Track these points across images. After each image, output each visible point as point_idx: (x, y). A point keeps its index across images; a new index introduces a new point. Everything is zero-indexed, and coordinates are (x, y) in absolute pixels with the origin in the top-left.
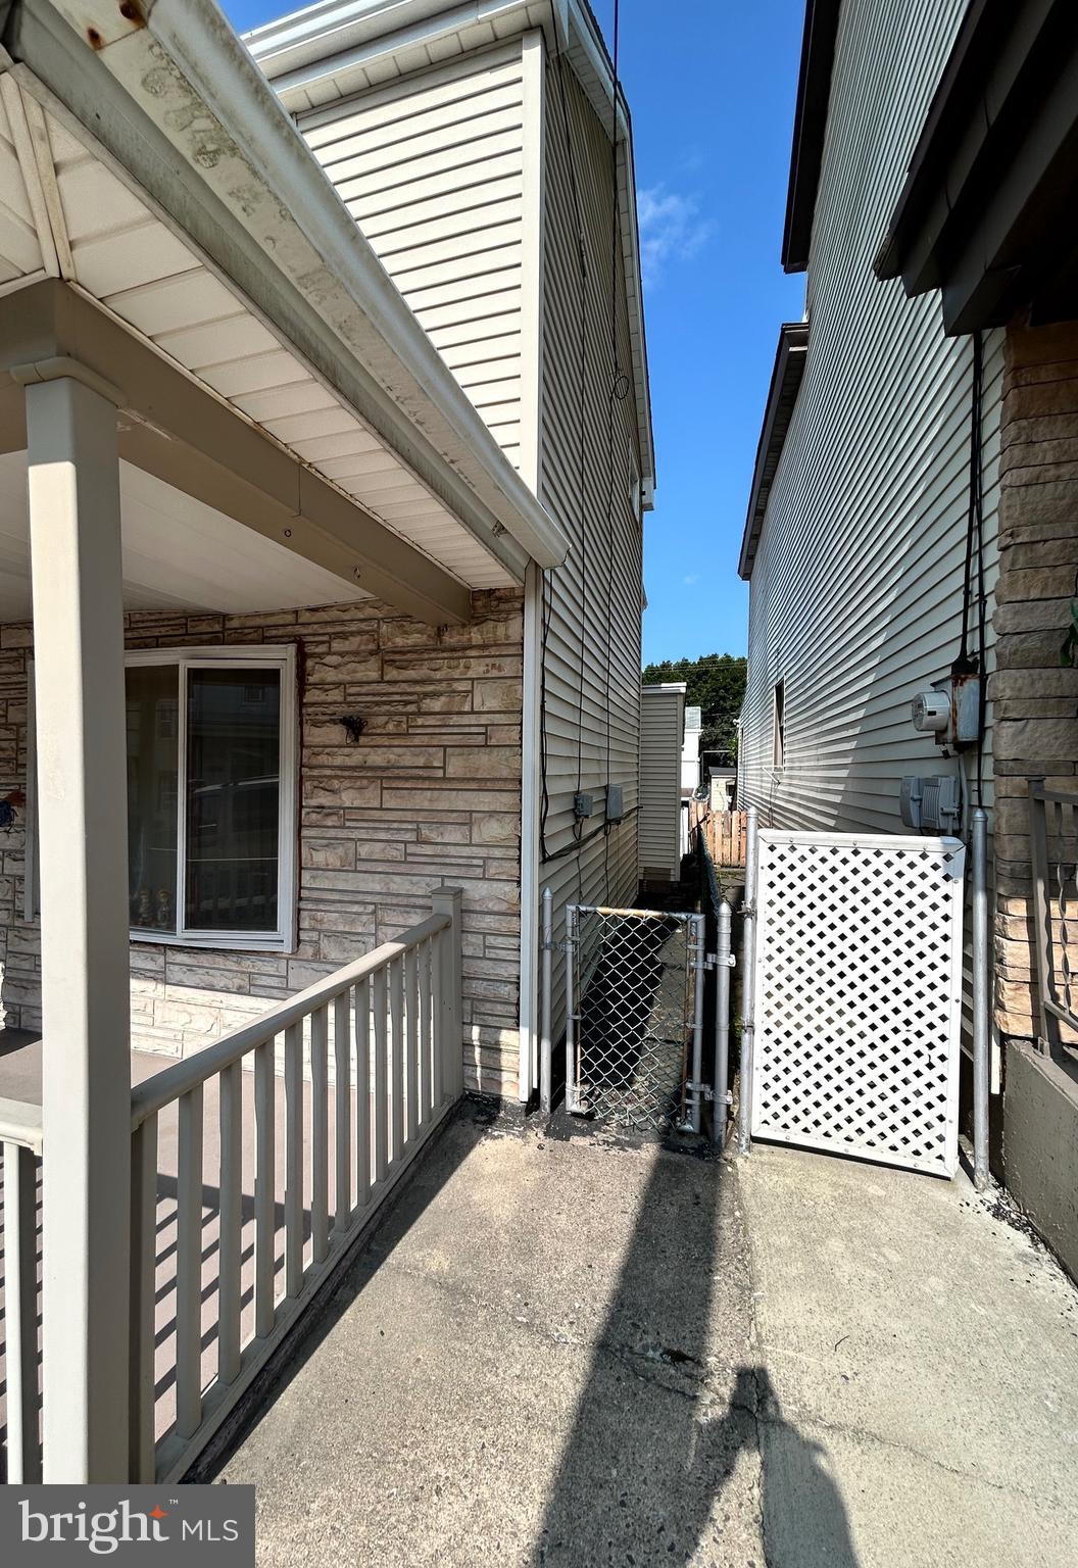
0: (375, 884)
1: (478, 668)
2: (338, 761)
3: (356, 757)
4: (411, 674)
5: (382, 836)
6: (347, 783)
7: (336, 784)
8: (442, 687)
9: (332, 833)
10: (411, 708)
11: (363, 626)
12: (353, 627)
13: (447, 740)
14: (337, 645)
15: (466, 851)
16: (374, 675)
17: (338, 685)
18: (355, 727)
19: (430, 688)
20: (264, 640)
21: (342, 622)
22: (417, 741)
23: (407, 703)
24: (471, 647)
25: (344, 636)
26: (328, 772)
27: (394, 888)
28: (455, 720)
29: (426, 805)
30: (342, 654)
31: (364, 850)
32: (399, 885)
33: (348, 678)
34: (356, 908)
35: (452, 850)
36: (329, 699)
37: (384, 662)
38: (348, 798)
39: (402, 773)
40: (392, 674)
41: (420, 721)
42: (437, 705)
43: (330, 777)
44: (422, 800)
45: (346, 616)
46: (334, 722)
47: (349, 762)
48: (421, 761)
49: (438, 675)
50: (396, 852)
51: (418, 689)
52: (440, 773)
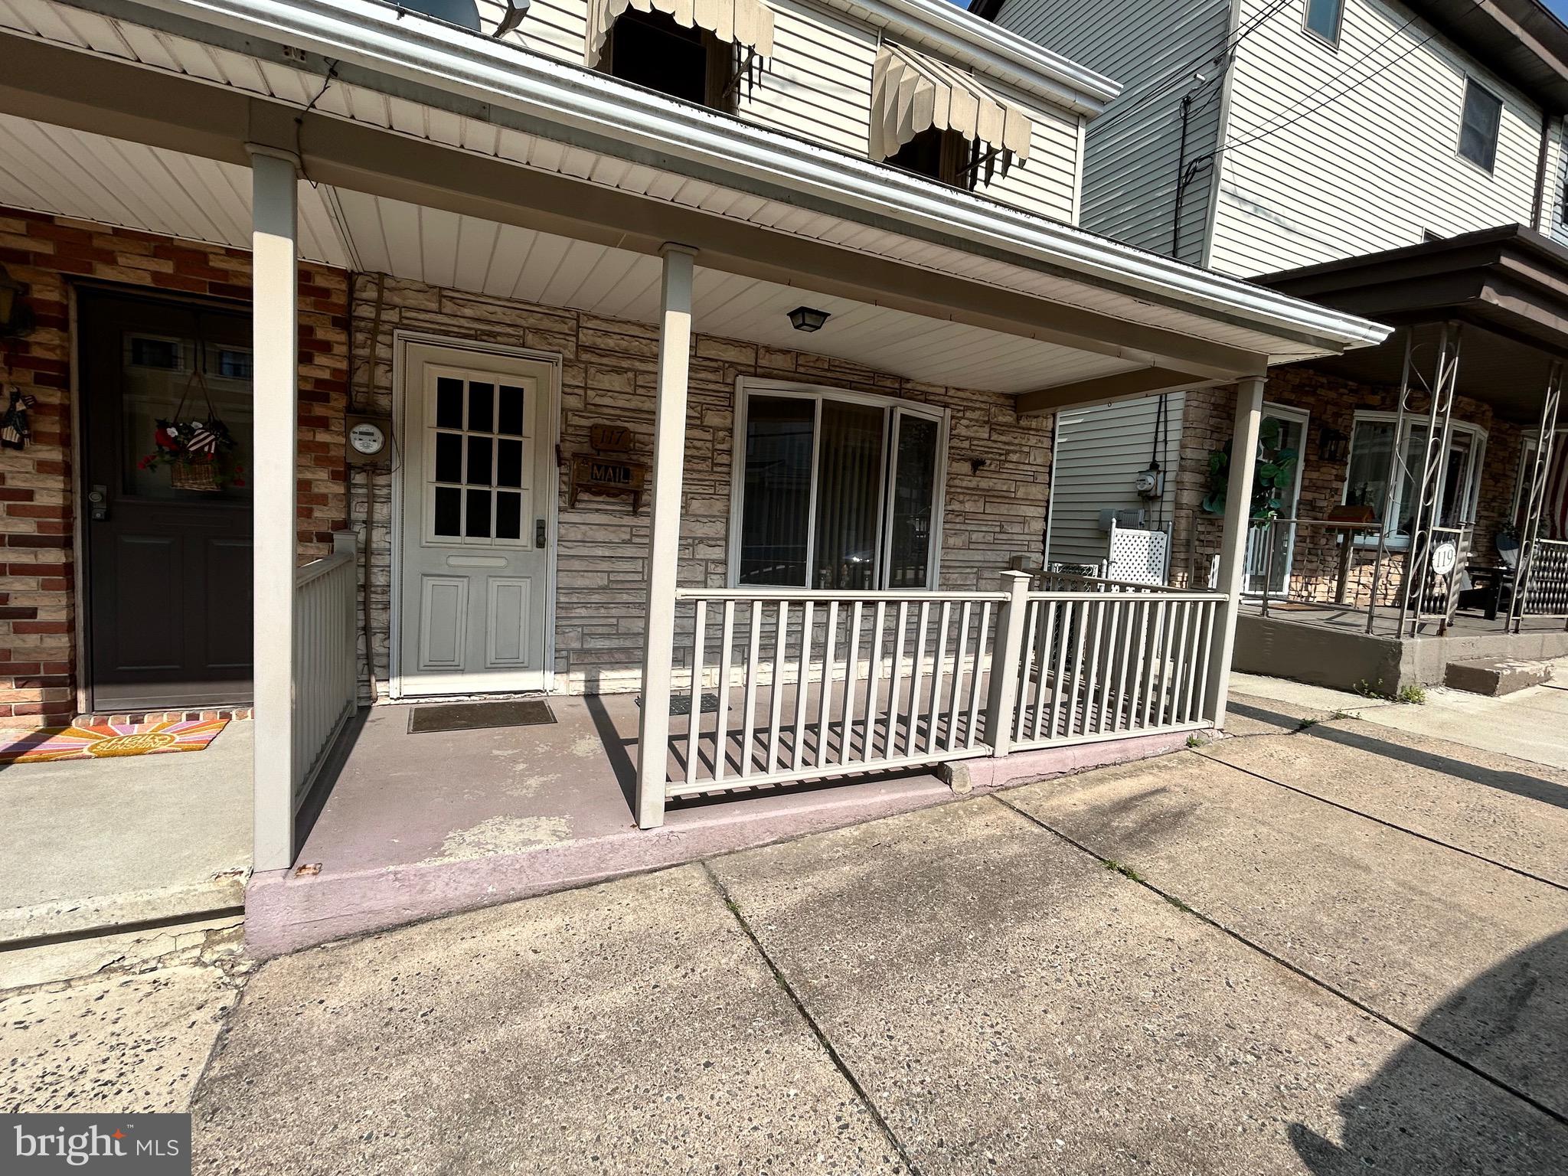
0: (978, 556)
1: (1033, 441)
2: (964, 484)
3: (973, 482)
4: (1003, 438)
5: (984, 529)
6: (967, 498)
7: (961, 497)
8: (1017, 448)
9: (958, 527)
10: (1003, 458)
11: (983, 406)
12: (978, 405)
13: (1018, 477)
14: (968, 414)
15: (1021, 537)
16: (986, 436)
17: (968, 438)
18: (977, 464)
19: (1012, 448)
20: (926, 401)
21: (971, 401)
22: (1004, 476)
23: (1001, 455)
24: (1031, 429)
25: (974, 409)
26: (959, 490)
27: (987, 558)
28: (1022, 467)
29: (1005, 512)
30: (971, 420)
31: (974, 536)
32: (991, 556)
33: (973, 435)
34: (968, 570)
35: (1015, 537)
36: (963, 446)
37: (991, 429)
38: (969, 507)
39: (995, 493)
40: (995, 437)
41: (1006, 465)
42: (1014, 457)
43: (959, 493)
44: (1004, 509)
45: (975, 397)
46: (965, 460)
47: (970, 485)
48: (1005, 488)
49: (1016, 441)
50: (990, 538)
51: (1007, 447)
52: (1013, 495)
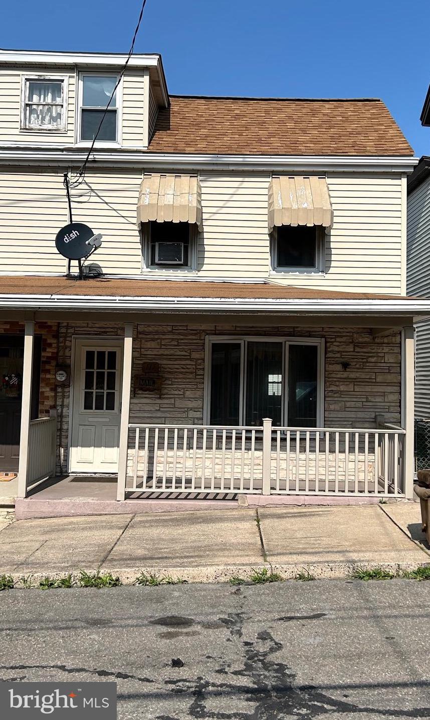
0: (352, 415)
1: (386, 350)
2: (338, 376)
3: (345, 375)
4: (364, 350)
5: (355, 400)
6: (341, 383)
7: (337, 383)
8: (375, 355)
9: (336, 399)
10: (364, 360)
11: (348, 334)
12: (344, 334)
13: (376, 371)
14: (338, 339)
15: (383, 404)
16: (352, 350)
17: (338, 352)
18: (345, 366)
19: (371, 355)
20: (310, 336)
21: (340, 332)
22: (367, 370)
23: (363, 359)
24: (384, 343)
25: (341, 337)
26: (335, 380)
27: (358, 416)
28: (379, 364)
29: (370, 390)
30: (340, 342)
31: (348, 404)
32: (360, 415)
33: (341, 350)
34: (345, 423)
35: (379, 404)
36: (336, 356)
37: (355, 346)
38: (342, 388)
39: (361, 380)
40: (357, 349)
41: (367, 365)
42: (373, 360)
43: (335, 381)
44: (368, 389)
45: (341, 330)
46: (338, 364)
47: (342, 376)
48: (368, 377)
49: (373, 351)
50: (360, 405)
51: (367, 355)
52: (374, 381)
